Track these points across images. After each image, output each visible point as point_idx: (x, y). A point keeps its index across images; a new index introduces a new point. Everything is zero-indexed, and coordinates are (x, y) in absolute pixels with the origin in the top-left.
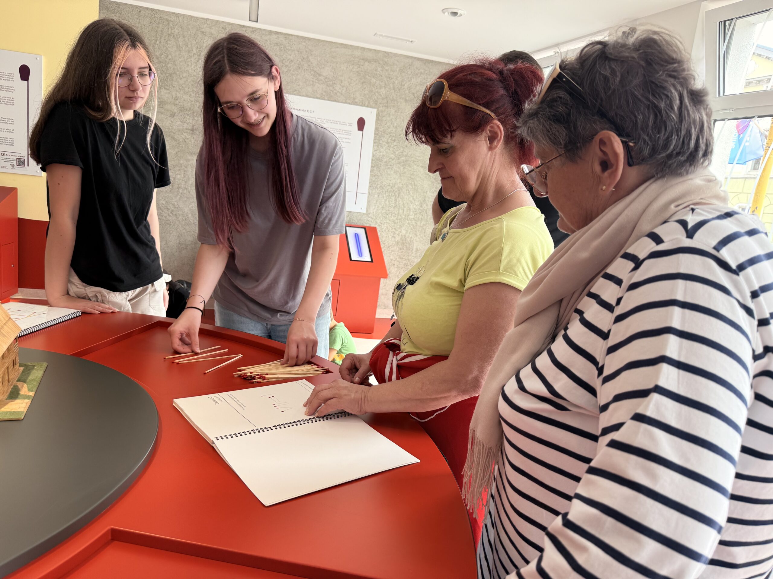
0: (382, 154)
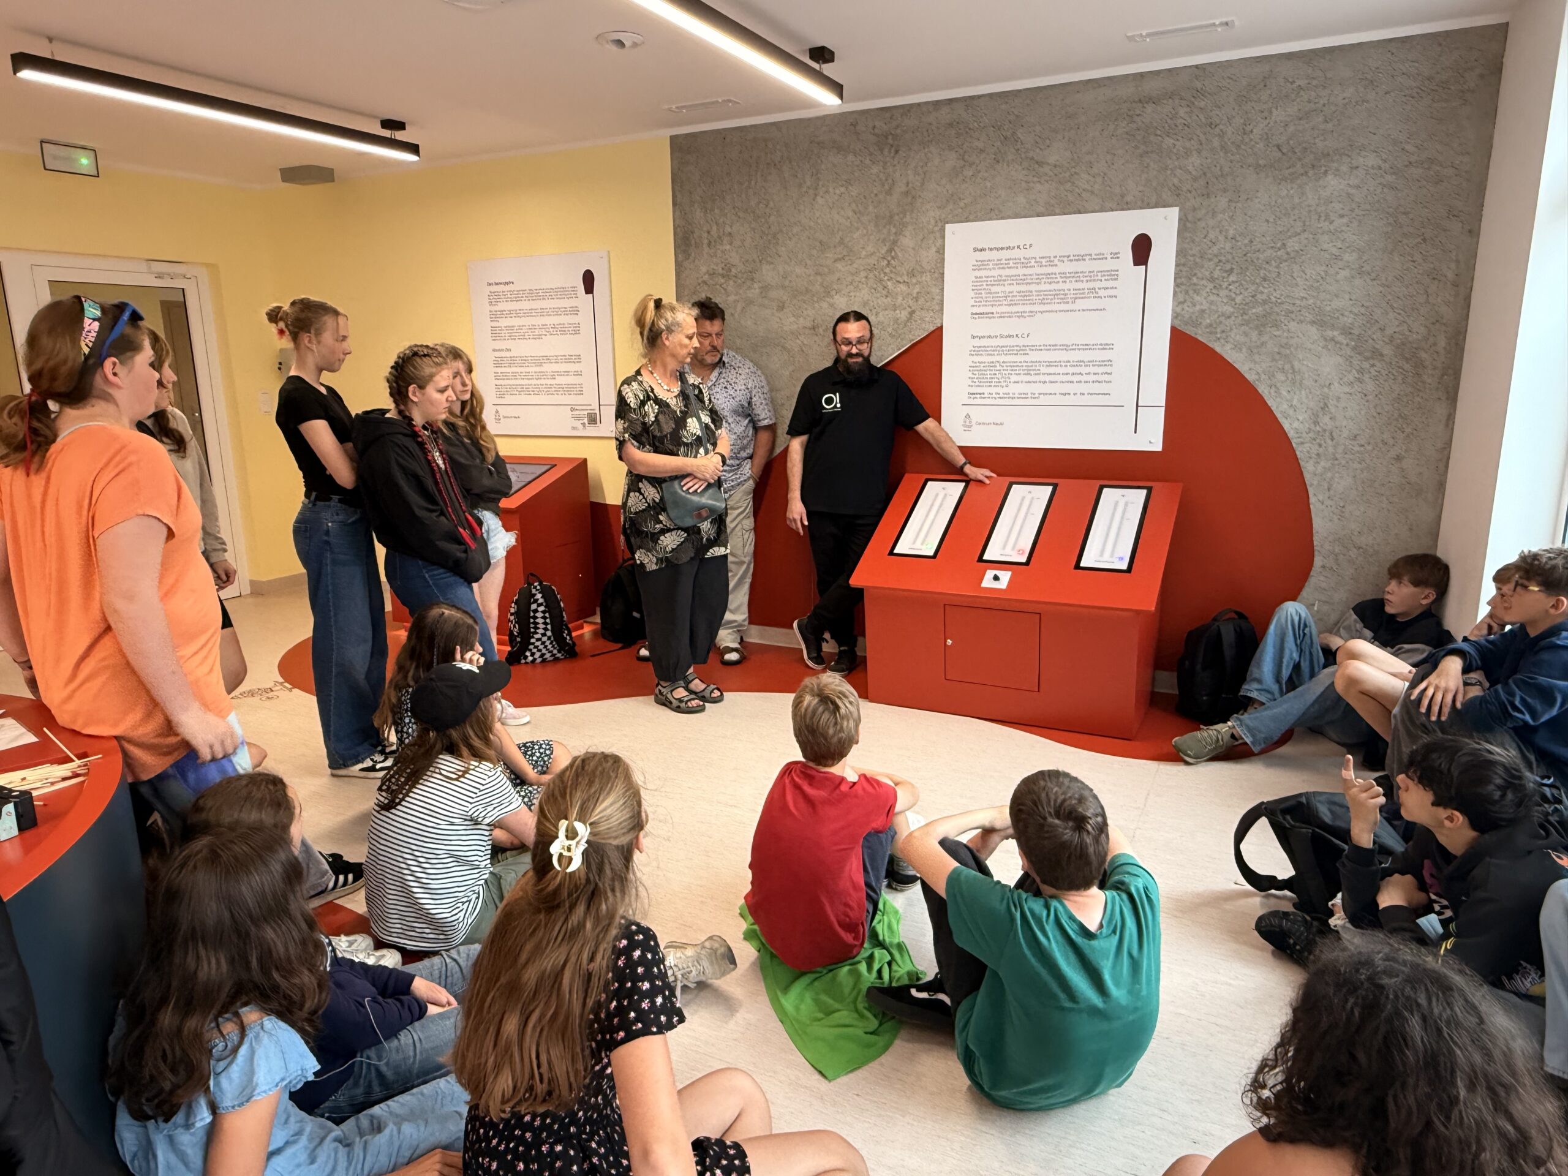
0: (1198, 308)
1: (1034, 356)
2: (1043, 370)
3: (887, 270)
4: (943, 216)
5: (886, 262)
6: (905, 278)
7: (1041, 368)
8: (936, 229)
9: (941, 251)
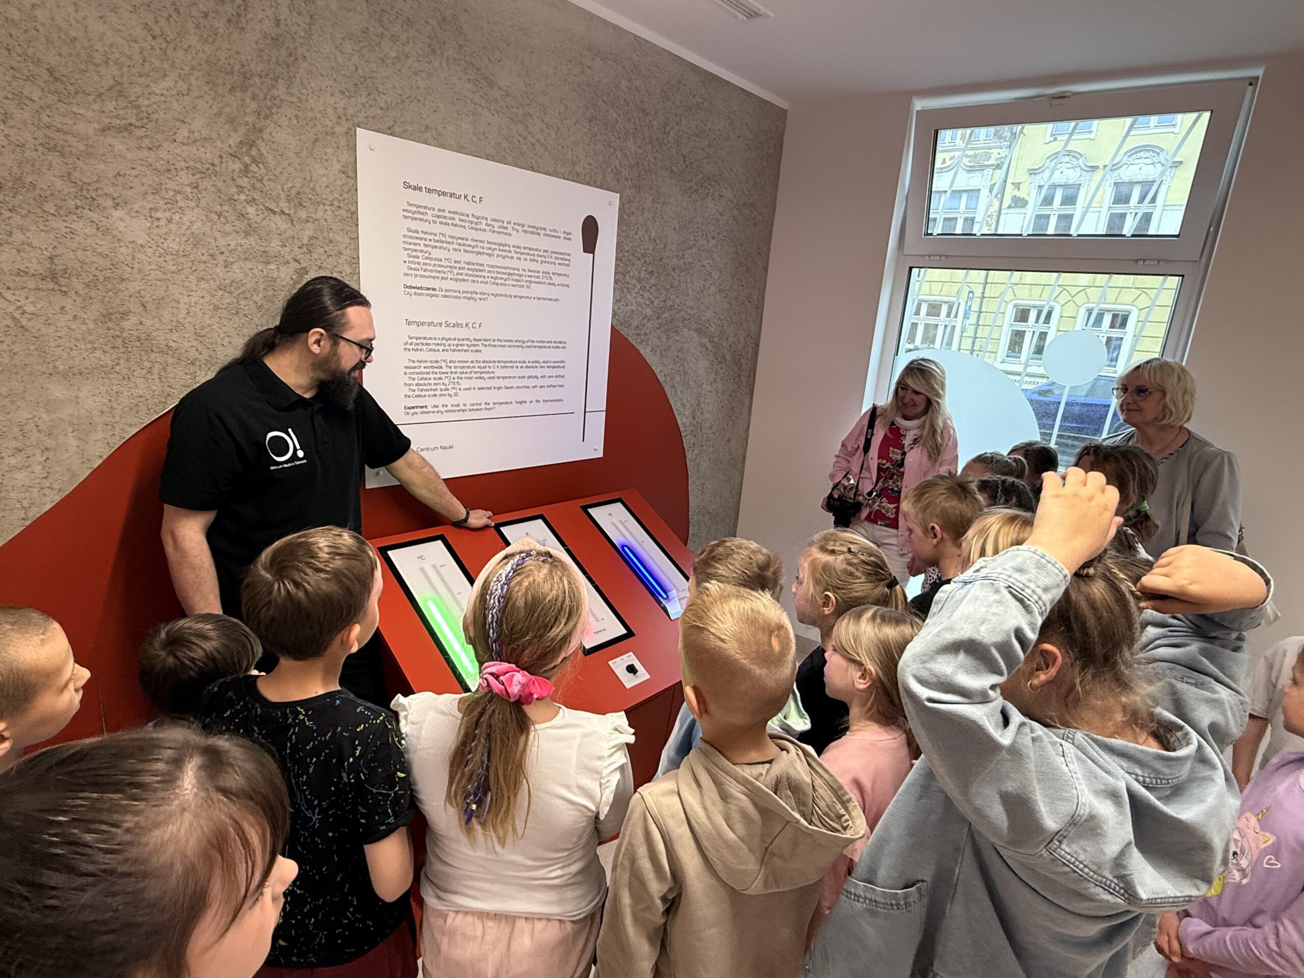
0: (629, 308)
1: (488, 354)
2: (499, 372)
3: (244, 182)
4: (350, 111)
5: (237, 166)
6: (284, 205)
7: (496, 370)
8: (338, 129)
9: (350, 171)
